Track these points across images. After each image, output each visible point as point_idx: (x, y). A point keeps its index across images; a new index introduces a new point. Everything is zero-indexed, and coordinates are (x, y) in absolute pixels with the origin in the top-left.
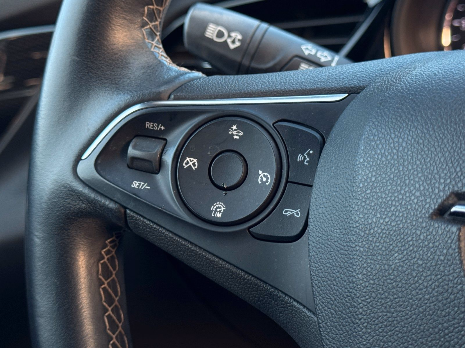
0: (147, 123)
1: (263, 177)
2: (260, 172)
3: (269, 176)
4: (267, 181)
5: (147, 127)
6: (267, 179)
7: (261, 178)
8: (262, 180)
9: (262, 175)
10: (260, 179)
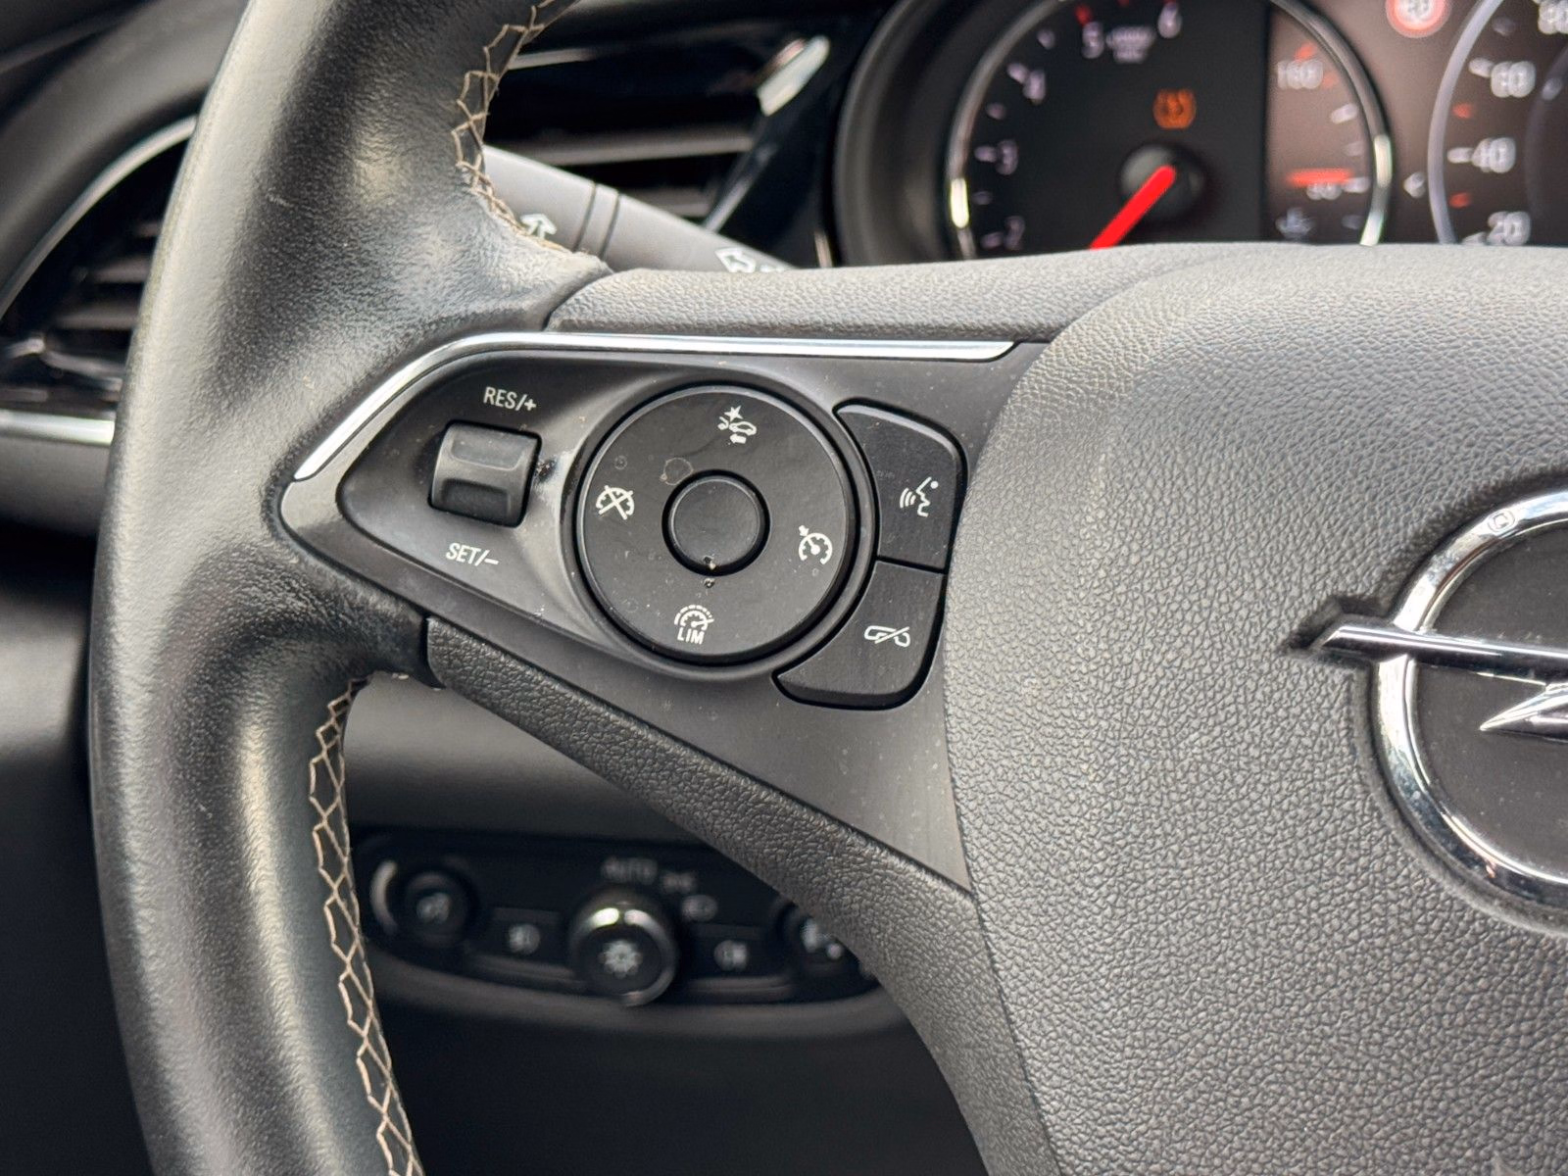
0: (488, 389)
1: (811, 543)
2: (803, 530)
3: (827, 542)
4: (823, 554)
5: (485, 401)
6: (824, 548)
7: (807, 544)
8: (807, 551)
9: (808, 538)
10: (802, 547)
